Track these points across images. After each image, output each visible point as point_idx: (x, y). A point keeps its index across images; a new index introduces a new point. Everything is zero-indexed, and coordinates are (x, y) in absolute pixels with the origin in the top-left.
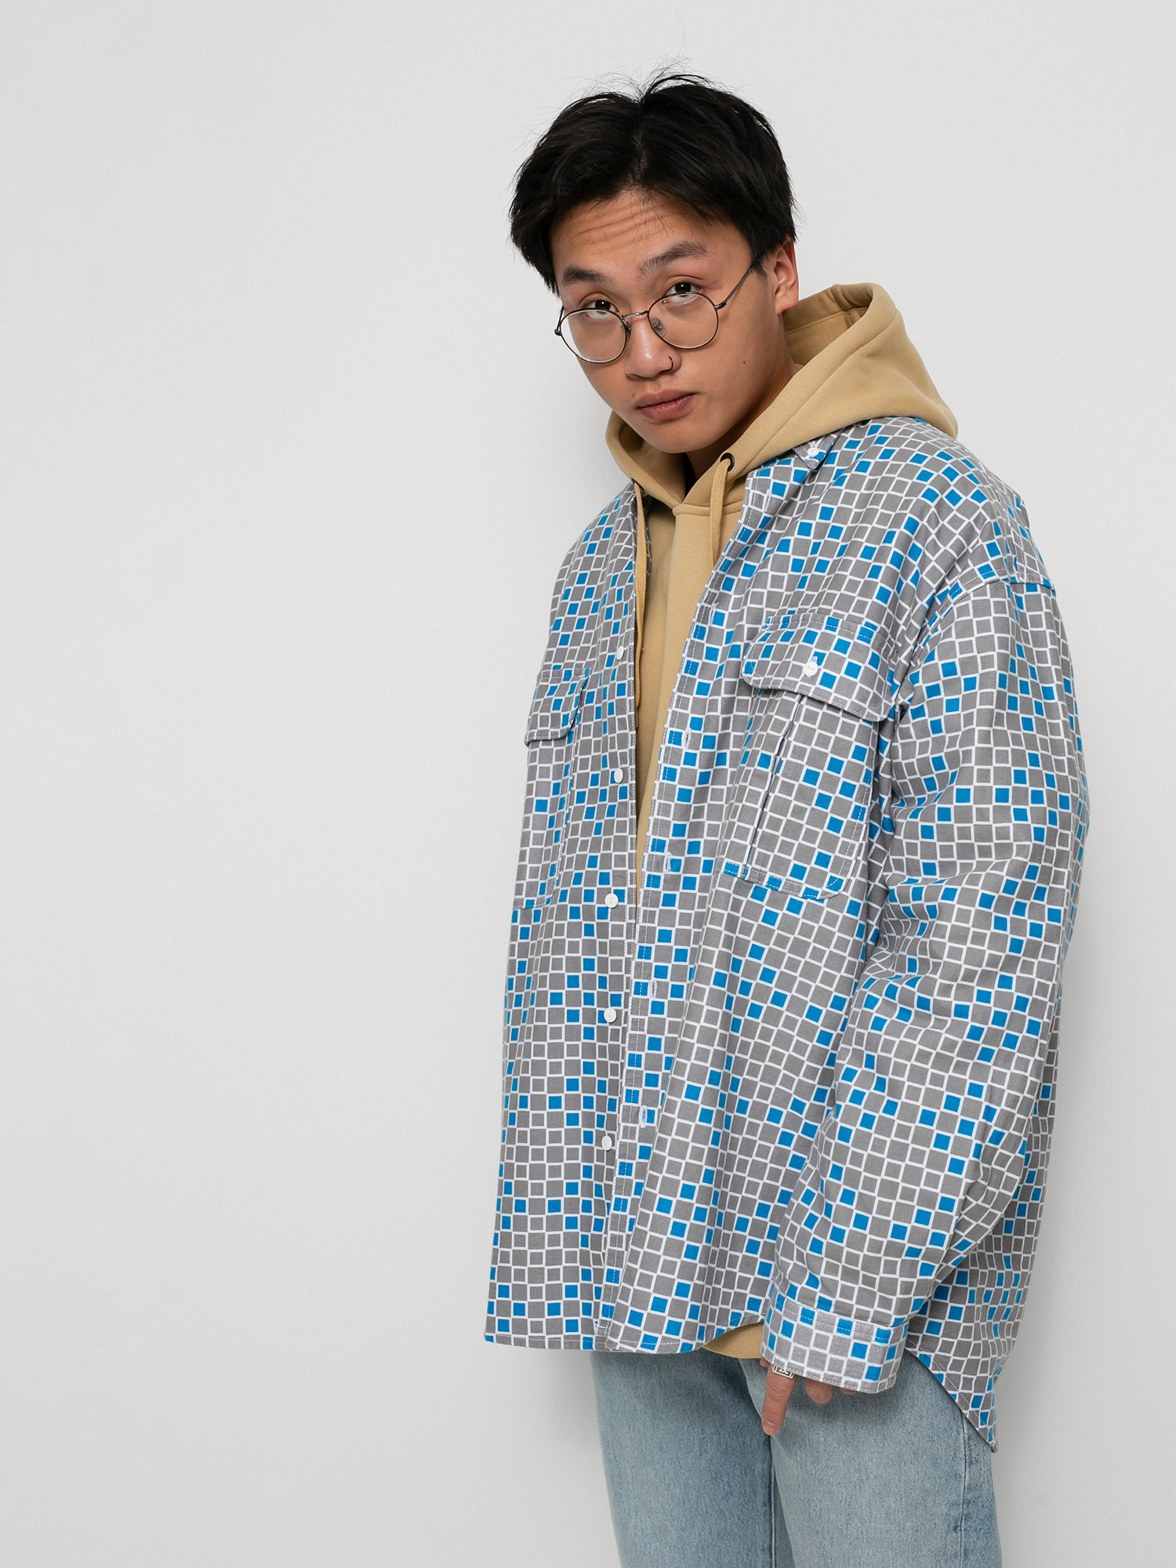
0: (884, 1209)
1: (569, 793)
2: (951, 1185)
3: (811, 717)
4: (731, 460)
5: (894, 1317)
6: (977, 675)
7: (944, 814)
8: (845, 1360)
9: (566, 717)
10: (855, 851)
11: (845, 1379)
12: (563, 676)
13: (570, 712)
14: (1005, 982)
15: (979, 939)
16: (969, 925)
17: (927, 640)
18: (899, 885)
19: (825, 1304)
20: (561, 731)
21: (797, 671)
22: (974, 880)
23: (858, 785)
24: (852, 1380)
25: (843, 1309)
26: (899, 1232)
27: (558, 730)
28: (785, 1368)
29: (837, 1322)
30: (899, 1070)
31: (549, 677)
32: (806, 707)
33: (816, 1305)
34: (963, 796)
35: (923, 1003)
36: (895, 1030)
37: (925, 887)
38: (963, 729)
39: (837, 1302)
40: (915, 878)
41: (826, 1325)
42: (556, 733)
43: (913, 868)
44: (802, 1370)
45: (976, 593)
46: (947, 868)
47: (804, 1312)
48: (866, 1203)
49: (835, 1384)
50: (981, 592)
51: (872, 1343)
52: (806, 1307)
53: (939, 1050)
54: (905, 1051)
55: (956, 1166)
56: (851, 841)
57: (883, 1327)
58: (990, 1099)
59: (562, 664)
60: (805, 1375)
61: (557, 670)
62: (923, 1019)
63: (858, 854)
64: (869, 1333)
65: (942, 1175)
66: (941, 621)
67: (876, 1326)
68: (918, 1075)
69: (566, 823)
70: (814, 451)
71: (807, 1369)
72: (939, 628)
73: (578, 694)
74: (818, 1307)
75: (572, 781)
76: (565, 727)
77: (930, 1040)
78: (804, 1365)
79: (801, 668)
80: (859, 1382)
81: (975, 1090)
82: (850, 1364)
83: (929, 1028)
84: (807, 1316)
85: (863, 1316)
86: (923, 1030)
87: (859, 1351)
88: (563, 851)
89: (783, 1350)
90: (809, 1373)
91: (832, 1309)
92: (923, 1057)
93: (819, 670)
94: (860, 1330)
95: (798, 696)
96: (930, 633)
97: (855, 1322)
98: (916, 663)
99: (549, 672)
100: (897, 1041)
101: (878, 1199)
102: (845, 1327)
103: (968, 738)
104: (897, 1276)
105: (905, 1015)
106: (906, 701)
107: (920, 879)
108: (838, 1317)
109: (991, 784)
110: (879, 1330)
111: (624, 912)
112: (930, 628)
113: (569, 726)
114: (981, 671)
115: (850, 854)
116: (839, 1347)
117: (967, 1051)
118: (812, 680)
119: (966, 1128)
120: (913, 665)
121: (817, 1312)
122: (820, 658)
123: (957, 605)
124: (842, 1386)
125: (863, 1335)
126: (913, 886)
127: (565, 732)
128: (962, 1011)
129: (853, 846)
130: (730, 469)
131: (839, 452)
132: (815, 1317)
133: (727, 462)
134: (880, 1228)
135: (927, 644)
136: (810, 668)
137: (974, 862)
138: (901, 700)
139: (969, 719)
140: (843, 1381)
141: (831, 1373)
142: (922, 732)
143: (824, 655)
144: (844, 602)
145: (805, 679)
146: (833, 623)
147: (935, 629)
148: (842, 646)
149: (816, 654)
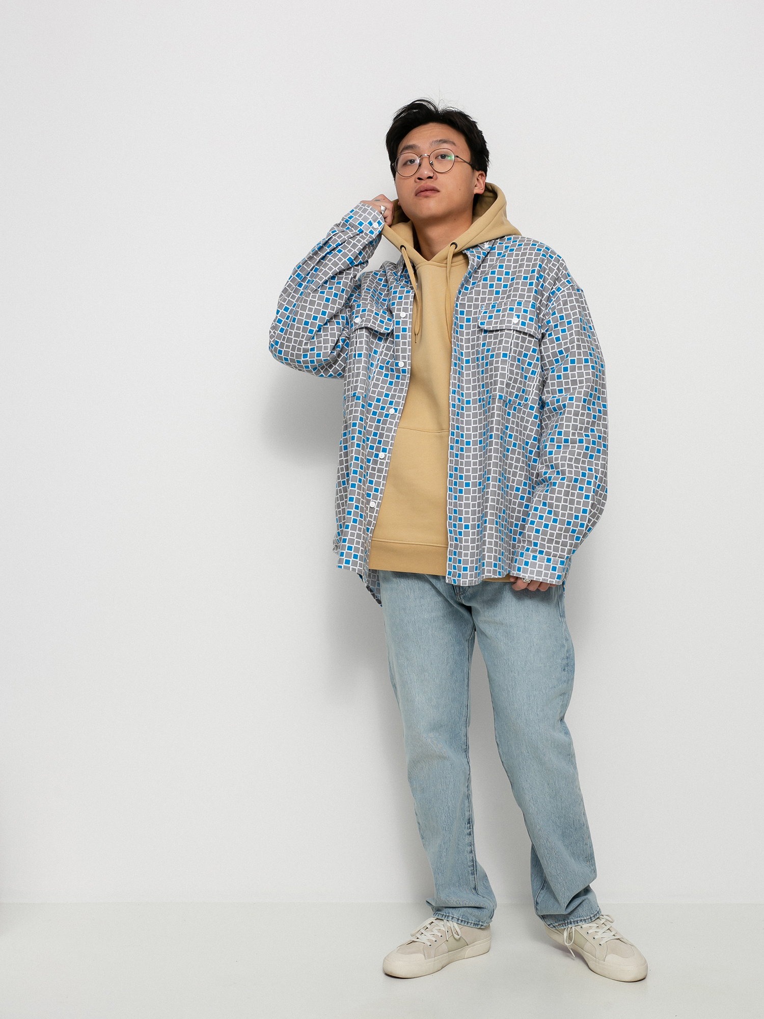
0: (563, 515)
2: (586, 504)
3: (517, 338)
4: (456, 245)
5: (566, 556)
6: (571, 319)
7: (566, 369)
8: (549, 572)
10: (532, 387)
11: (549, 580)
14: (592, 431)
15: (583, 415)
16: (580, 410)
17: (549, 309)
18: (550, 399)
19: (541, 552)
21: (509, 322)
22: (580, 393)
23: (533, 362)
24: (552, 580)
25: (548, 554)
26: (569, 523)
28: (527, 578)
29: (546, 559)
30: (563, 465)
32: (516, 335)
33: (538, 553)
34: (573, 361)
35: (566, 441)
36: (557, 453)
37: (561, 398)
38: (569, 339)
39: (546, 551)
40: (555, 396)
41: (542, 560)
43: (554, 392)
44: (534, 578)
45: (567, 289)
46: (567, 390)
47: (533, 556)
48: (556, 514)
49: (546, 582)
50: (568, 289)
51: (558, 566)
52: (534, 554)
53: (575, 456)
54: (564, 459)
55: (587, 497)
56: (530, 383)
57: (562, 559)
58: (595, 472)
60: (535, 580)
62: (566, 447)
63: (533, 388)
64: (558, 562)
65: (582, 501)
66: (555, 301)
67: (560, 559)
68: (570, 466)
70: (487, 246)
71: (535, 577)
72: (554, 303)
74: (539, 554)
77: (572, 453)
78: (534, 576)
79: (511, 320)
80: (554, 580)
81: (590, 470)
82: (551, 574)
83: (570, 449)
84: (535, 558)
85: (555, 556)
86: (568, 451)
87: (554, 569)
89: (525, 571)
90: (536, 579)
91: (544, 554)
92: (570, 460)
93: (519, 321)
94: (554, 561)
95: (512, 331)
96: (550, 306)
97: (552, 558)
98: (545, 318)
100: (560, 456)
101: (561, 512)
102: (549, 560)
103: (572, 341)
104: (568, 540)
105: (559, 447)
106: (544, 331)
107: (557, 396)
108: (546, 557)
109: (582, 357)
110: (561, 561)
111: (396, 417)
112: (550, 304)
114: (573, 318)
115: (530, 388)
116: (547, 568)
117: (585, 455)
118: (518, 324)
119: (589, 483)
121: (539, 556)
122: (518, 317)
123: (561, 294)
124: (548, 582)
125: (555, 563)
126: (555, 399)
128: (581, 441)
129: (531, 385)
130: (455, 249)
131: (496, 246)
132: (538, 558)
133: (454, 246)
134: (562, 522)
136: (515, 320)
137: (577, 386)
138: (542, 331)
139: (571, 335)
140: (549, 581)
141: (544, 578)
142: (552, 342)
143: (519, 315)
144: (522, 296)
145: (514, 324)
146: (519, 304)
147: (553, 304)
148: (525, 311)
149: (516, 315)
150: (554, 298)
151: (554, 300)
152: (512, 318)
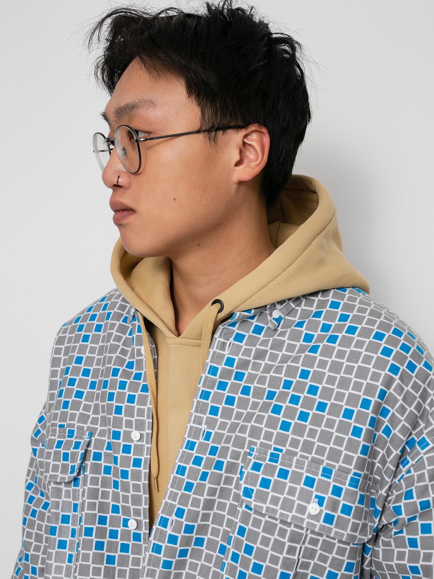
1: (79, 527)
4: (221, 305)
9: (73, 467)
12: (67, 434)
13: (76, 464)
17: (402, 478)
20: (69, 477)
21: (303, 509)
27: (67, 476)
31: (56, 433)
32: (310, 535)
42: (64, 478)
59: (65, 424)
61: (62, 429)
66: (413, 465)
69: (77, 550)
73: (83, 451)
75: (81, 518)
76: (72, 475)
79: (306, 508)
88: (75, 572)
93: (321, 510)
96: (404, 473)
98: (392, 492)
99: (56, 429)
112: (404, 469)
113: (75, 474)
118: (316, 518)
120: (390, 493)
123: (427, 455)
127: (72, 478)
130: (220, 311)
133: (218, 306)
135: (402, 481)
136: (313, 508)
142: (401, 544)
143: (324, 498)
144: (334, 455)
145: (310, 516)
146: (327, 472)
147: (409, 471)
148: (337, 491)
149: (317, 497)
150: (413, 459)
151: (411, 462)
152: (309, 503)
